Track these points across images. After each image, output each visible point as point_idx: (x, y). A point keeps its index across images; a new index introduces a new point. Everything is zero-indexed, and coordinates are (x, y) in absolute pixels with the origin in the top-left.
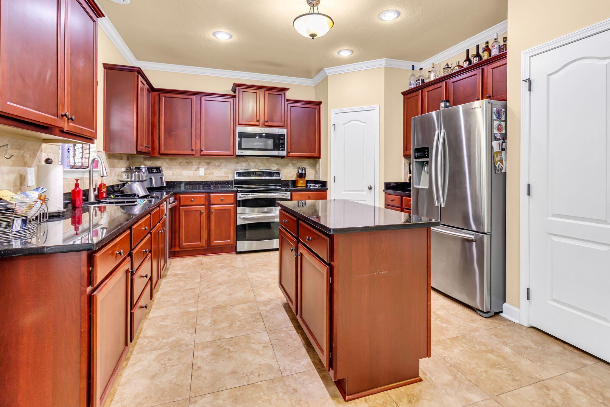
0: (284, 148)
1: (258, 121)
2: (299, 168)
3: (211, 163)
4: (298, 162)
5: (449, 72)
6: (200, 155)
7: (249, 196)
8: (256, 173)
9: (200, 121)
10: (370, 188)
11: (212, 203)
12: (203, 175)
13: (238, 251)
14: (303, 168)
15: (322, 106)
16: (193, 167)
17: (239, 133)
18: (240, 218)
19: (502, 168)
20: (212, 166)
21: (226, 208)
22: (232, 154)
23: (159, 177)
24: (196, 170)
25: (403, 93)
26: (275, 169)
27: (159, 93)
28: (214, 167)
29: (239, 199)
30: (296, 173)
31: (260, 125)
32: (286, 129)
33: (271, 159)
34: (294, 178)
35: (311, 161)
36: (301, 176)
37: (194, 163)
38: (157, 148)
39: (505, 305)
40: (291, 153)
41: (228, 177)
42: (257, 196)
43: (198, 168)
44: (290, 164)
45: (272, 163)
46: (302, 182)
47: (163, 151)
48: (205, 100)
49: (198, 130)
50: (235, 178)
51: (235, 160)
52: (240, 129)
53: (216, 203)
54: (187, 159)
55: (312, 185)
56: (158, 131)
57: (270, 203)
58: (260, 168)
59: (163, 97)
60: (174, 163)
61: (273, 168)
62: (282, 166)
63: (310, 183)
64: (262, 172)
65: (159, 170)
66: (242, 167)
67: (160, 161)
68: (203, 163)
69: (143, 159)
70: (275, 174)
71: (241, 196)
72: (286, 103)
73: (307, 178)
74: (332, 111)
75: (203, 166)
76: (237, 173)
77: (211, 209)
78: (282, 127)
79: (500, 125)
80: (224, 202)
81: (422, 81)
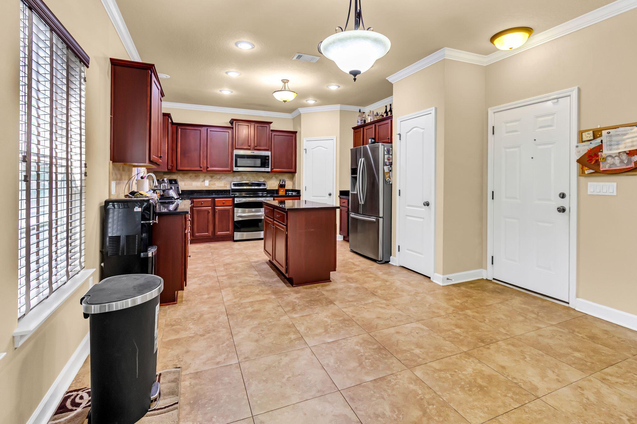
0: (269, 165)
1: (249, 146)
2: (280, 180)
3: (213, 176)
4: (280, 176)
5: (378, 118)
6: (206, 170)
7: (243, 200)
8: (248, 184)
9: (206, 146)
10: (330, 195)
11: (216, 205)
12: (208, 185)
13: (235, 239)
14: (283, 181)
15: (298, 134)
16: (200, 179)
17: (235, 155)
18: (236, 216)
19: (390, 181)
20: (215, 178)
21: (226, 209)
22: (230, 170)
23: (177, 187)
24: (202, 182)
25: (353, 128)
26: (262, 181)
27: (176, 126)
28: (215, 180)
29: (236, 202)
30: (278, 184)
31: (251, 149)
32: (270, 152)
33: (259, 174)
34: (277, 188)
35: (290, 175)
36: (282, 186)
37: (201, 177)
38: (175, 166)
39: (391, 257)
40: (274, 169)
41: (226, 187)
42: (249, 200)
43: (204, 180)
44: (274, 178)
45: (260, 177)
46: (282, 190)
47: (179, 168)
48: (210, 131)
49: (205, 153)
50: (232, 188)
51: (232, 174)
52: (236, 152)
53: (219, 205)
54: (196, 173)
55: (290, 193)
56: (175, 153)
57: (258, 205)
58: (251, 180)
59: (180, 129)
60: (186, 177)
61: (260, 181)
62: (267, 179)
63: (289, 192)
64: (252, 183)
65: (176, 182)
66: (237, 179)
67: (175, 175)
68: (208, 177)
69: (163, 174)
70: (262, 185)
71: (237, 201)
72: (270, 132)
73: (286, 188)
74: (304, 139)
75: (208, 178)
76: (233, 184)
77: (216, 209)
78: (267, 150)
79: (389, 157)
80: (225, 205)
81: (364, 121)
